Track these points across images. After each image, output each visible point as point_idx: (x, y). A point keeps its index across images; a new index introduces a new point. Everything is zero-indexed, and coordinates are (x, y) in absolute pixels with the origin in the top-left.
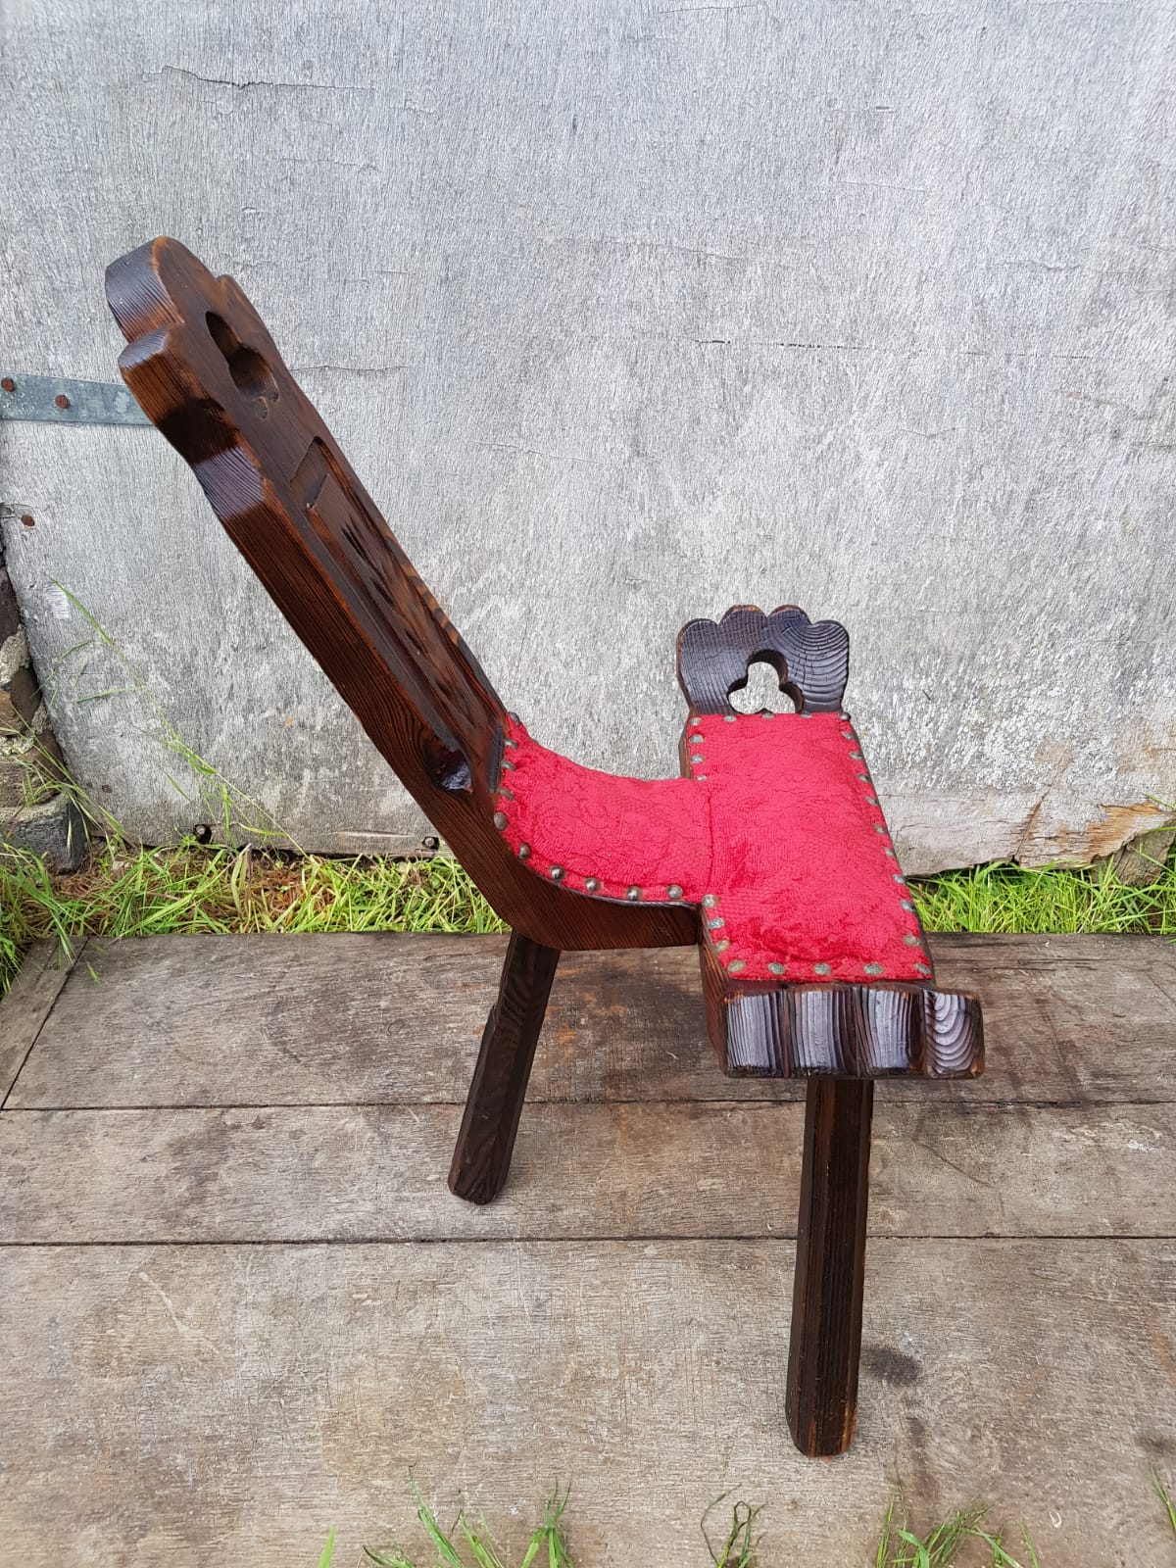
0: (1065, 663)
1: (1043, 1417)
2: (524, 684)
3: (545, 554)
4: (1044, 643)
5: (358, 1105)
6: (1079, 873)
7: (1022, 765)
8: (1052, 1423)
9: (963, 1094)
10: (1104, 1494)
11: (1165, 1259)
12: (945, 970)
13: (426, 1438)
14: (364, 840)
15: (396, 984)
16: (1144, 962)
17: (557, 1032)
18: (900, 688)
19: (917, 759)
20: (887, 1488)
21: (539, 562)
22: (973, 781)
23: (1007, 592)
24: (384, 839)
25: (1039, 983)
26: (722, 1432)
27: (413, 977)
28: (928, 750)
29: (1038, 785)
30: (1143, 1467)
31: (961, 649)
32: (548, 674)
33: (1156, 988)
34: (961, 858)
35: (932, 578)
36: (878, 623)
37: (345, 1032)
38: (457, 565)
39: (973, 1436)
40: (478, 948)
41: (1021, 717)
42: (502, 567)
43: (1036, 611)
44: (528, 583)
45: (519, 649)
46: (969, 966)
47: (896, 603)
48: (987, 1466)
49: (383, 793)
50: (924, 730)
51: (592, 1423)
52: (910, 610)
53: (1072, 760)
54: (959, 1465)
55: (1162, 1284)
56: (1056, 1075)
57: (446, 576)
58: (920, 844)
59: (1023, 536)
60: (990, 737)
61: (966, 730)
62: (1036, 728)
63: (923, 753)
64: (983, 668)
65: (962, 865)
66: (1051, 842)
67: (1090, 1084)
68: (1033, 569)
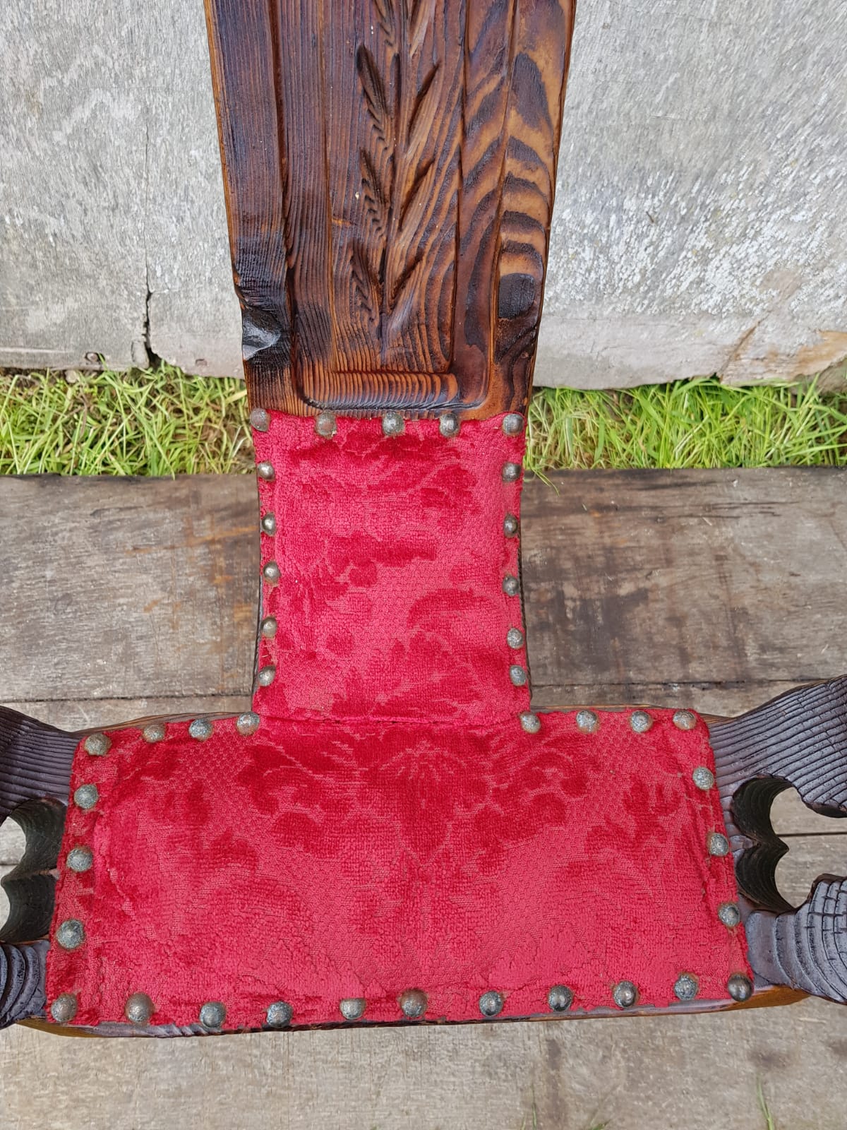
0: (820, 185)
1: (669, 1034)
2: (159, 200)
3: (153, 31)
4: (801, 161)
5: (26, 701)
6: (779, 393)
7: (744, 292)
8: (676, 1041)
9: (631, 674)
10: (713, 1111)
11: (801, 860)
12: (629, 520)
13: (102, 1077)
14: (20, 355)
15: (63, 549)
16: (828, 504)
17: (232, 607)
18: (620, 208)
19: (630, 285)
20: (521, 1111)
21: (146, 44)
22: (688, 307)
23: (768, 96)
24: (41, 355)
25: (721, 533)
26: (378, 1060)
27: (80, 539)
28: (643, 276)
29: (757, 310)
30: (750, 1082)
31: (700, 165)
32: (186, 188)
33: (836, 539)
34: (661, 374)
35: (677, 75)
36: (602, 130)
37: (9, 610)
38: (34, 47)
39: (604, 1057)
40: (149, 499)
41: (754, 243)
42: (97, 50)
43: (799, 119)
44: (137, 72)
45: (143, 157)
46: (654, 514)
47: (627, 106)
48: (614, 1088)
49: (24, 313)
50: (642, 254)
51: (256, 1057)
52: (644, 117)
53: (799, 288)
54: (587, 1086)
55: (794, 888)
56: (726, 649)
57: (23, 61)
58: (621, 362)
59: (808, 20)
60: (715, 263)
61: (689, 255)
62: (768, 255)
63: (637, 278)
64: (721, 188)
65: (662, 380)
66: (756, 363)
67: (756, 660)
68: (809, 66)
